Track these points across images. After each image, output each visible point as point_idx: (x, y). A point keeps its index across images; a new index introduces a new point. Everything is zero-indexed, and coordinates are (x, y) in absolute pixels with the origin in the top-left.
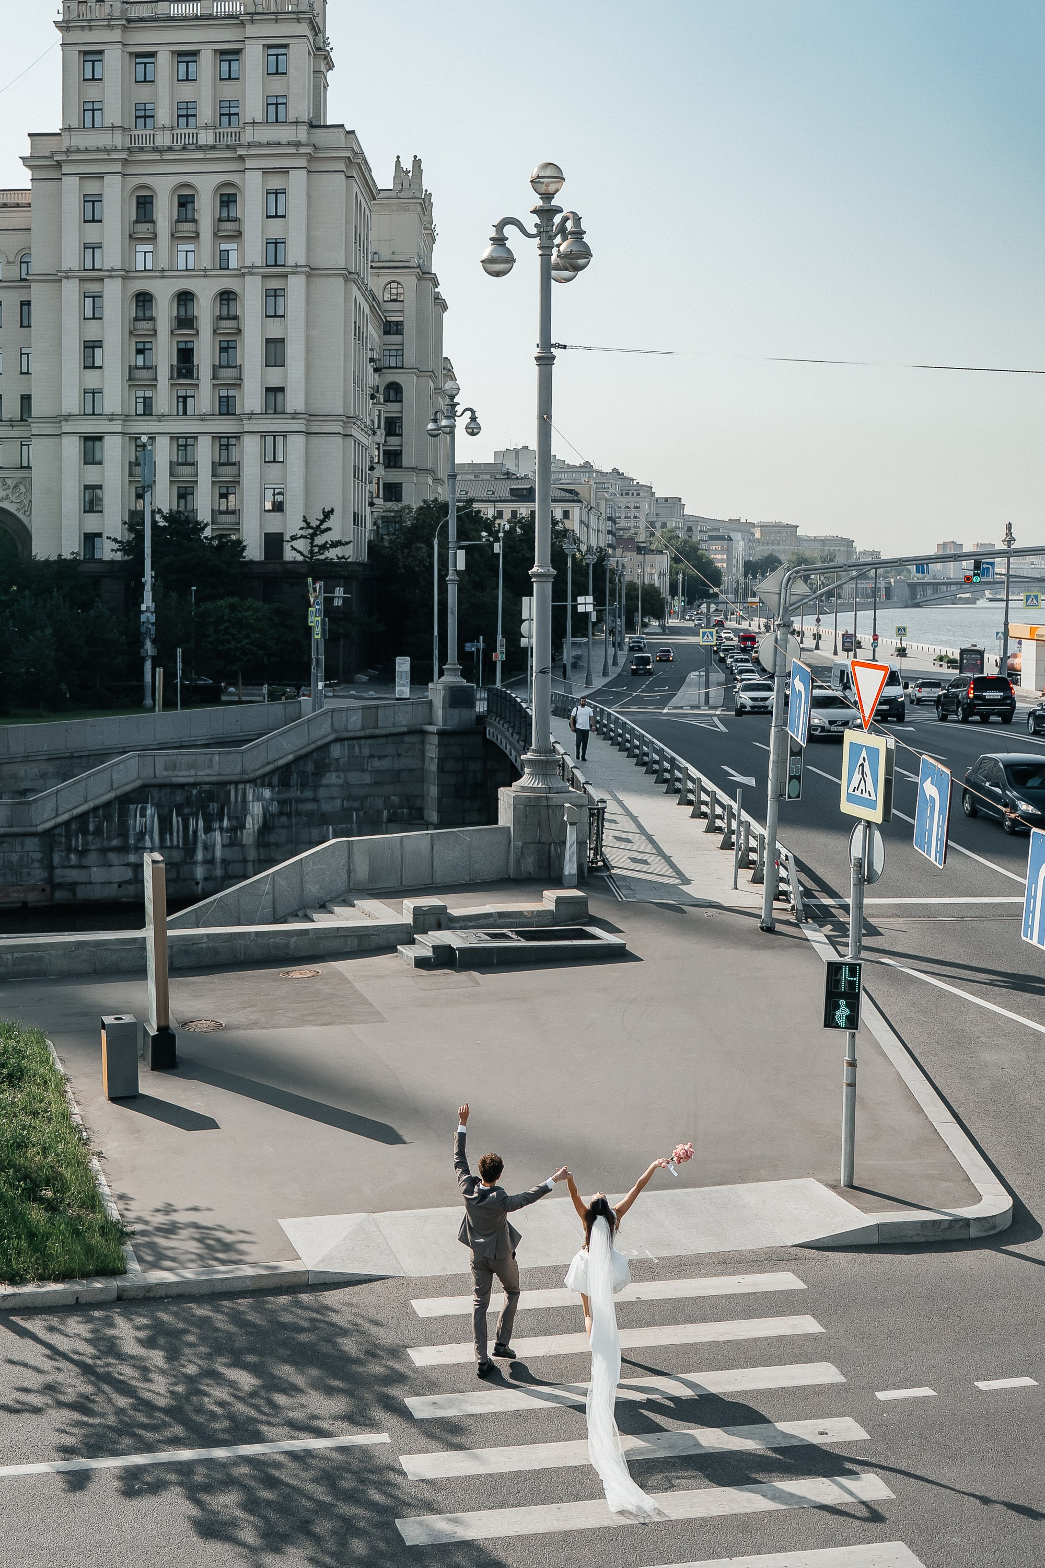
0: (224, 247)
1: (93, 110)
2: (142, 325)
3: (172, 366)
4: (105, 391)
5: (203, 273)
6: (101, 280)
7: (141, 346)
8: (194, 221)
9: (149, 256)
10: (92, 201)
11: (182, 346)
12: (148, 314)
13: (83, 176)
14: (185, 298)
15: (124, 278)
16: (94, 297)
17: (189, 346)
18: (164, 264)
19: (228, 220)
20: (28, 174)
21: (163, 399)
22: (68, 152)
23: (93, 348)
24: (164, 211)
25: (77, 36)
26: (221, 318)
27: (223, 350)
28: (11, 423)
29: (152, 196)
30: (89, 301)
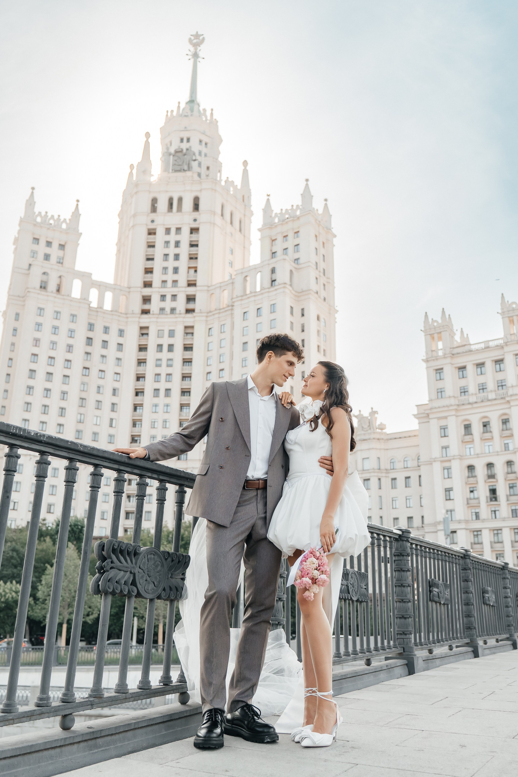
0: (506, 442)
1: (441, 392)
2: (471, 479)
3: (487, 497)
4: (456, 510)
5: (496, 454)
6: (450, 461)
7: (472, 489)
8: (491, 432)
9: (472, 449)
10: (444, 428)
11: (491, 488)
12: (474, 474)
13: (439, 418)
14: (490, 465)
15: (461, 459)
16: (448, 469)
17: (494, 487)
18: (478, 451)
19: (507, 430)
20: (417, 421)
21: (484, 511)
22: (431, 409)
23: (449, 491)
24: (477, 429)
25: (432, 363)
26: (508, 473)
27: (511, 488)
28: (418, 528)
29: (470, 424)
30: (446, 471)
